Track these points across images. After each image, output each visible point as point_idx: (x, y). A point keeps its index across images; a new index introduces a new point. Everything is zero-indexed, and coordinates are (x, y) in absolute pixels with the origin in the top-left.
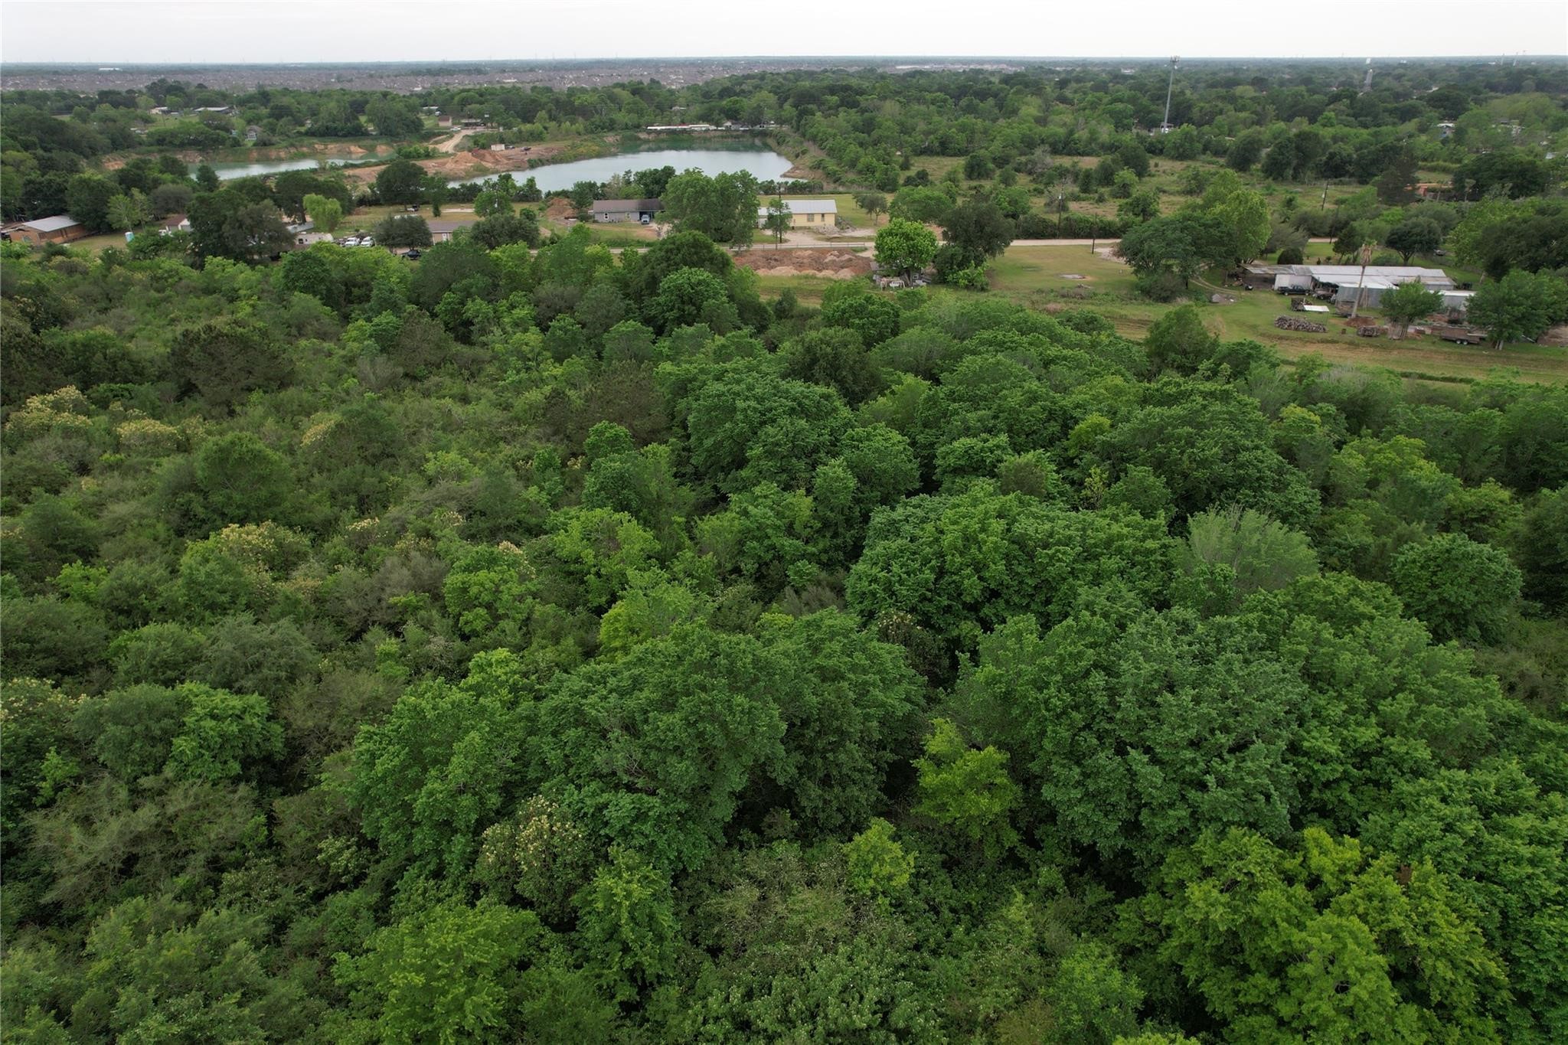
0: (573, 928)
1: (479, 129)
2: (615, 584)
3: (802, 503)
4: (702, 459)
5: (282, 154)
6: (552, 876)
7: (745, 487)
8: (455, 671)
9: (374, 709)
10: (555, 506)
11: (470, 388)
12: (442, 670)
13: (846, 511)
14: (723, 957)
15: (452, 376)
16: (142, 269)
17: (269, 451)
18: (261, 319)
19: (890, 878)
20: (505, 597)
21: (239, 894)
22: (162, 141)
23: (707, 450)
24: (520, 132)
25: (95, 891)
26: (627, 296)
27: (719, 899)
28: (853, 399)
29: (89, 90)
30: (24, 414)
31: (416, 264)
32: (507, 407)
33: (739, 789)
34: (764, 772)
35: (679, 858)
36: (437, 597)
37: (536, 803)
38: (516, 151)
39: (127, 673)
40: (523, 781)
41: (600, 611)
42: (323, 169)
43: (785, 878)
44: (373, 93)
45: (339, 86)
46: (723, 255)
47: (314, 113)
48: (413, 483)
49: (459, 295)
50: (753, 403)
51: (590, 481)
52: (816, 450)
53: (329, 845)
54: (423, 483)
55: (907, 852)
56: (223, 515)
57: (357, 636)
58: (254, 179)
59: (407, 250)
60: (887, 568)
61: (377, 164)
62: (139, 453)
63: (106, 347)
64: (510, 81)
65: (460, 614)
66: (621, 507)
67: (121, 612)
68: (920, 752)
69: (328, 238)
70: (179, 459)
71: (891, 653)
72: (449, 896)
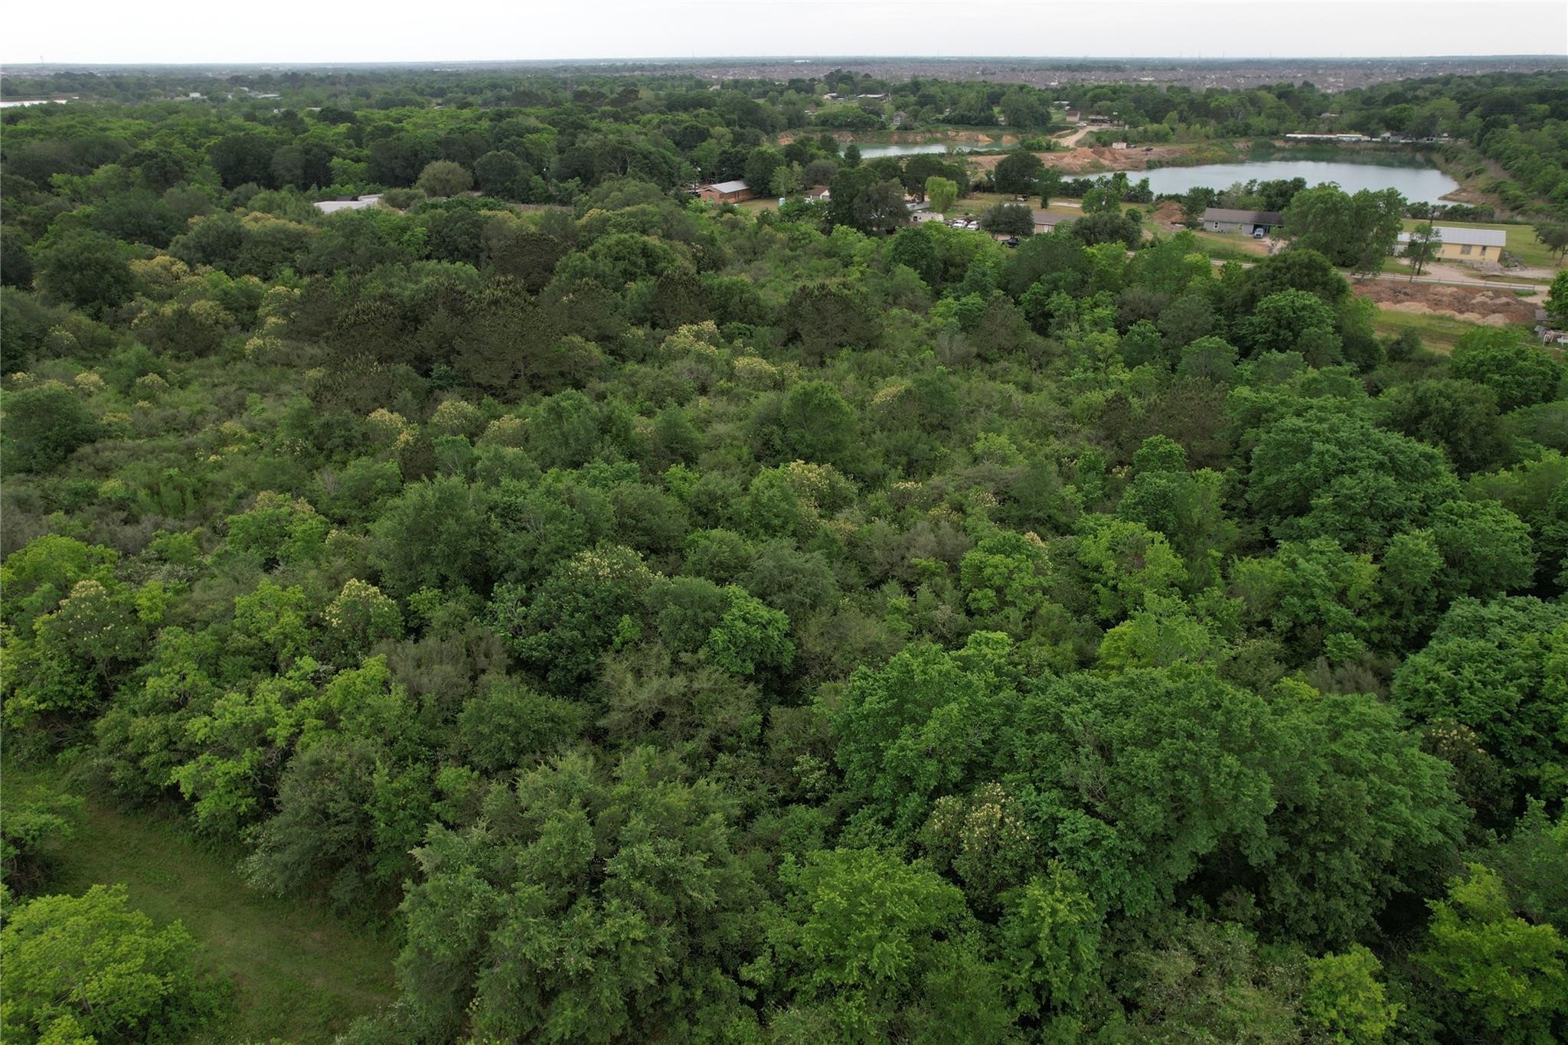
0: (995, 922)
1: (1105, 126)
2: (1129, 602)
3: (1363, 569)
4: (1258, 496)
5: (919, 138)
6: (988, 865)
7: (1300, 538)
8: (954, 640)
9: (875, 655)
10: (1088, 509)
11: (1034, 378)
12: (940, 638)
13: (1419, 592)
14: (1136, 1015)
15: (1021, 363)
16: (784, 230)
17: (844, 403)
18: (866, 285)
19: (1359, 1019)
20: (1015, 585)
21: (727, 775)
22: (828, 122)
23: (1267, 488)
24: (1146, 131)
25: (631, 731)
26: (1218, 310)
27: (1149, 955)
28: (1464, 466)
29: (781, 78)
30: (675, 338)
31: (1013, 252)
32: (1066, 403)
33: (1202, 852)
34: (1237, 844)
35: (1119, 897)
36: (954, 568)
37: (993, 789)
38: (1137, 151)
39: (694, 564)
40: (987, 765)
41: (1106, 625)
42: (950, 154)
43: (1229, 964)
44: (1012, 85)
45: (982, 78)
46: (1340, 281)
47: (954, 102)
48: (960, 457)
49: (1047, 287)
50: (1333, 448)
51: (1130, 493)
52: (1399, 514)
53: (805, 761)
54: (969, 459)
55: (1390, 999)
56: (794, 450)
57: (876, 585)
58: (889, 159)
59: (1007, 238)
60: (1457, 669)
61: (999, 153)
62: (745, 385)
63: (742, 292)
64: (1147, 79)
65: (971, 591)
66: (1156, 526)
67: (701, 513)
68: (1442, 893)
69: (940, 218)
70: (772, 395)
71: (1435, 770)
72: (892, 845)
